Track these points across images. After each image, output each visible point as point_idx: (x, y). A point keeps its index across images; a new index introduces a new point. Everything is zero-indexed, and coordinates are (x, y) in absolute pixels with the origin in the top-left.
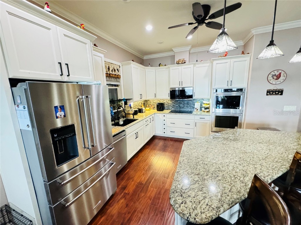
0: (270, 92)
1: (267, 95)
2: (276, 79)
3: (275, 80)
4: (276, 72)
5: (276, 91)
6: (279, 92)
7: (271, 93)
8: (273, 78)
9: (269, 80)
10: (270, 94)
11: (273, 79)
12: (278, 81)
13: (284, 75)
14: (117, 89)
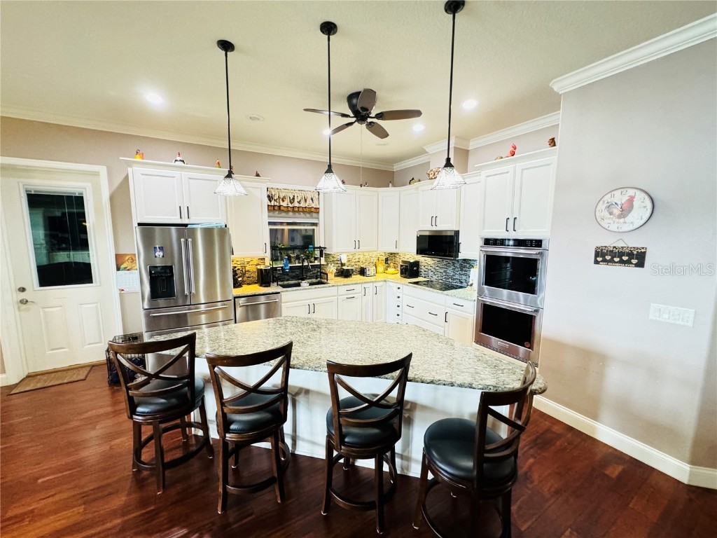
0: (603, 256)
1: (596, 262)
2: (620, 217)
3: (617, 220)
4: (617, 193)
5: (621, 254)
6: (631, 255)
7: (608, 258)
8: (611, 214)
9: (599, 220)
10: (604, 260)
11: (609, 216)
12: (625, 223)
13: (644, 205)
14: (314, 230)
